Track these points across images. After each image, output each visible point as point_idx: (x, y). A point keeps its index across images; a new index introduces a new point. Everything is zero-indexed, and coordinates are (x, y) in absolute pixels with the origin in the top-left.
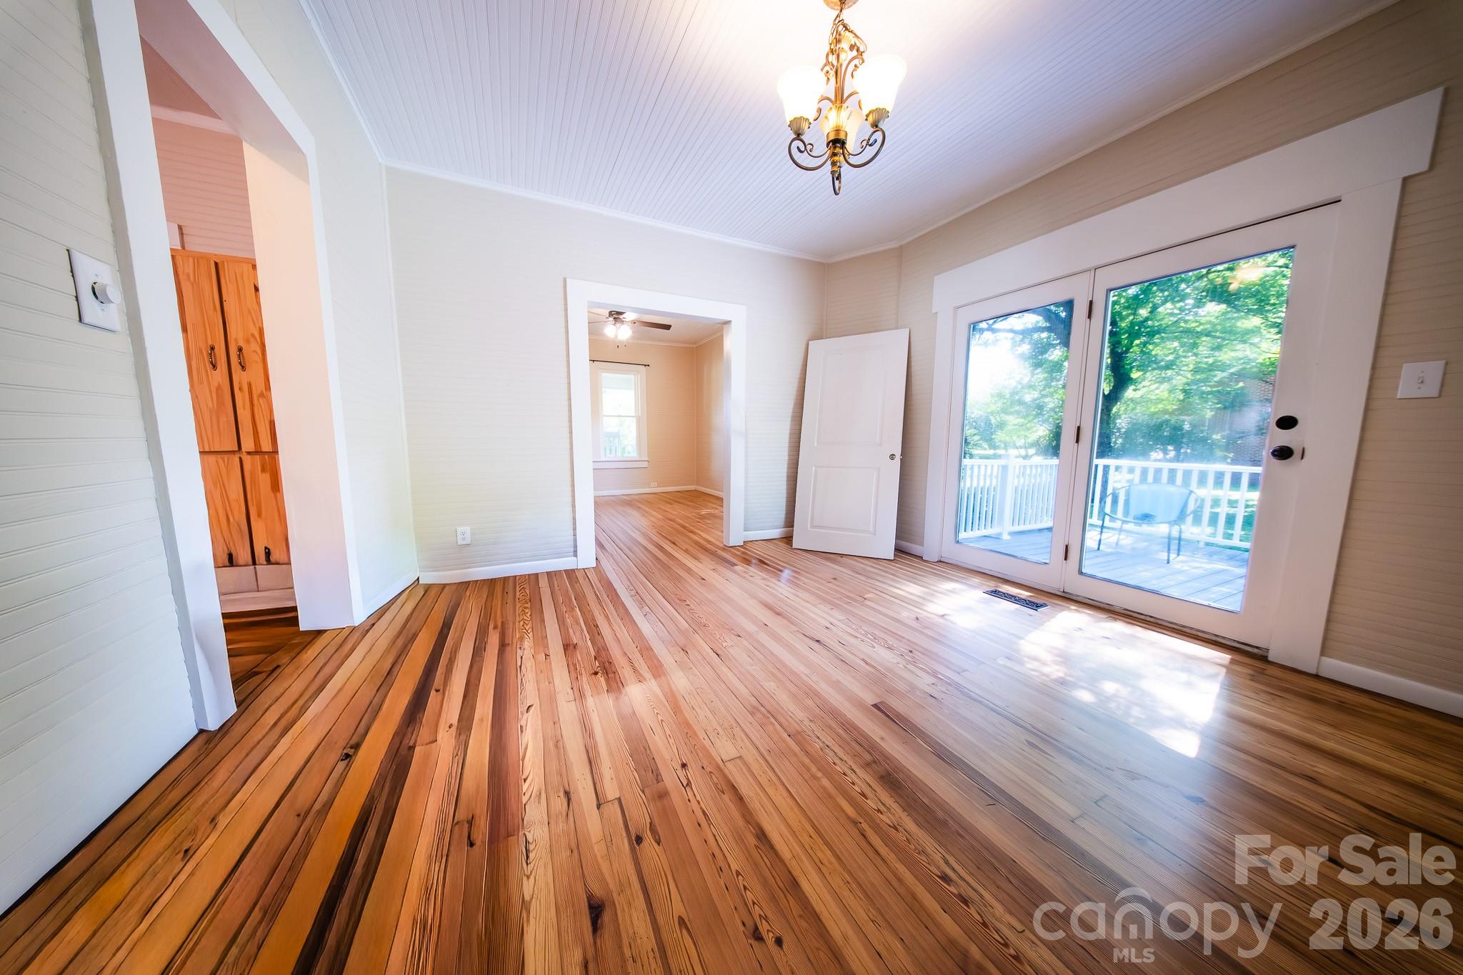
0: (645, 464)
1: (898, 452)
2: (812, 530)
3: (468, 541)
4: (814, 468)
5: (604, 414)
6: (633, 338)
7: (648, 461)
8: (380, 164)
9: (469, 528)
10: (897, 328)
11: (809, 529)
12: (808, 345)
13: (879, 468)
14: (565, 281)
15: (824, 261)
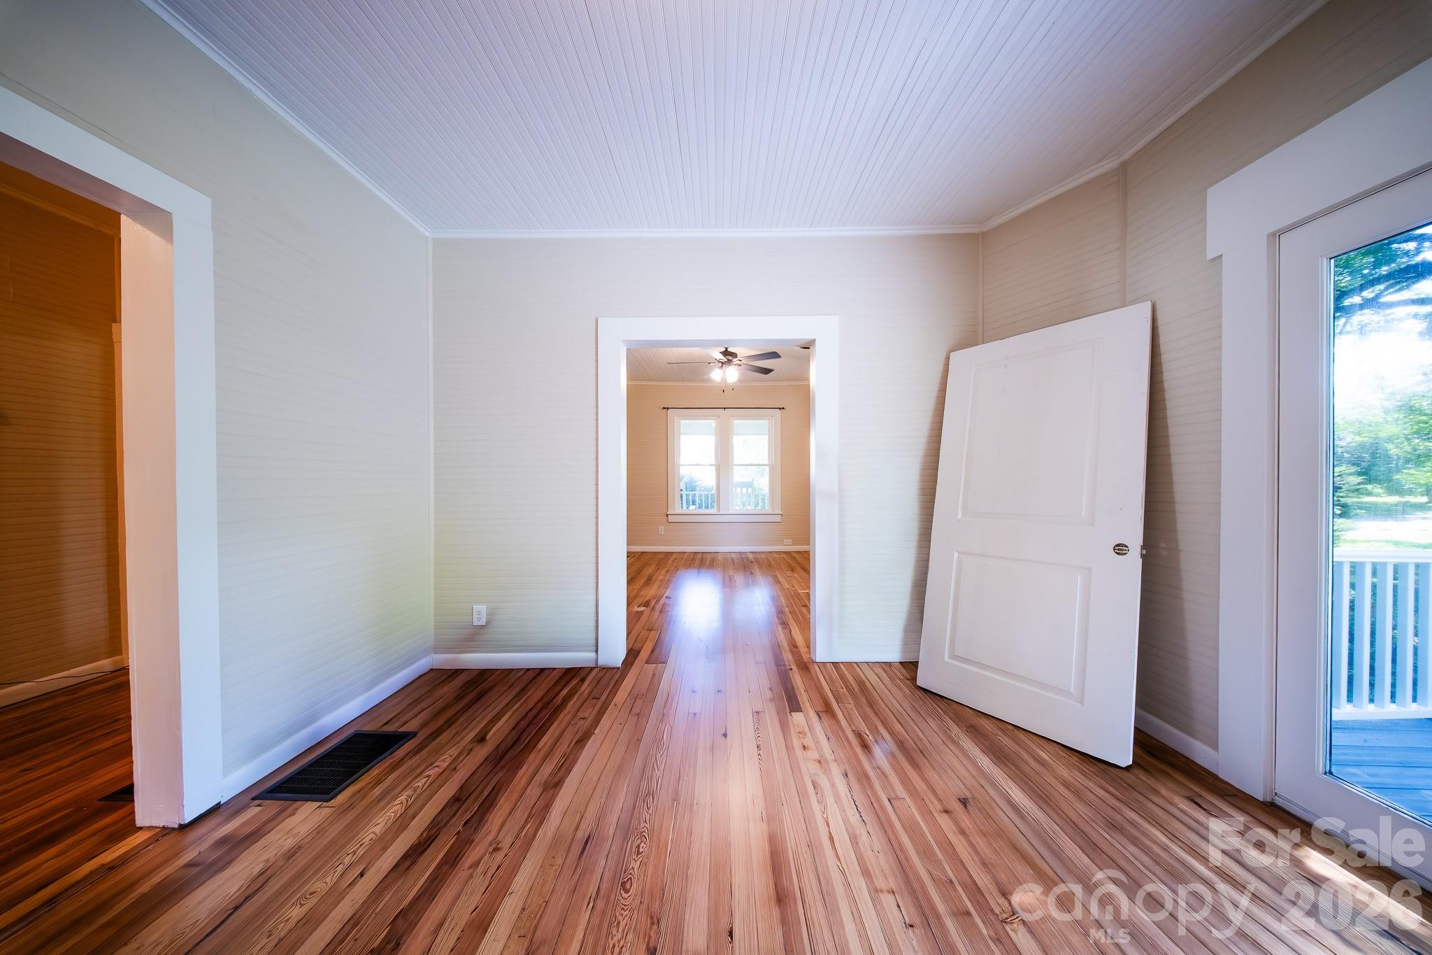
0: (778, 519)
1: (1135, 540)
2: (951, 661)
3: (483, 622)
4: (956, 555)
5: (735, 463)
6: (740, 381)
7: (782, 515)
8: (427, 237)
9: (485, 607)
10: (1124, 305)
11: (946, 658)
12: (948, 358)
13: (1090, 569)
14: (597, 319)
15: (976, 230)
